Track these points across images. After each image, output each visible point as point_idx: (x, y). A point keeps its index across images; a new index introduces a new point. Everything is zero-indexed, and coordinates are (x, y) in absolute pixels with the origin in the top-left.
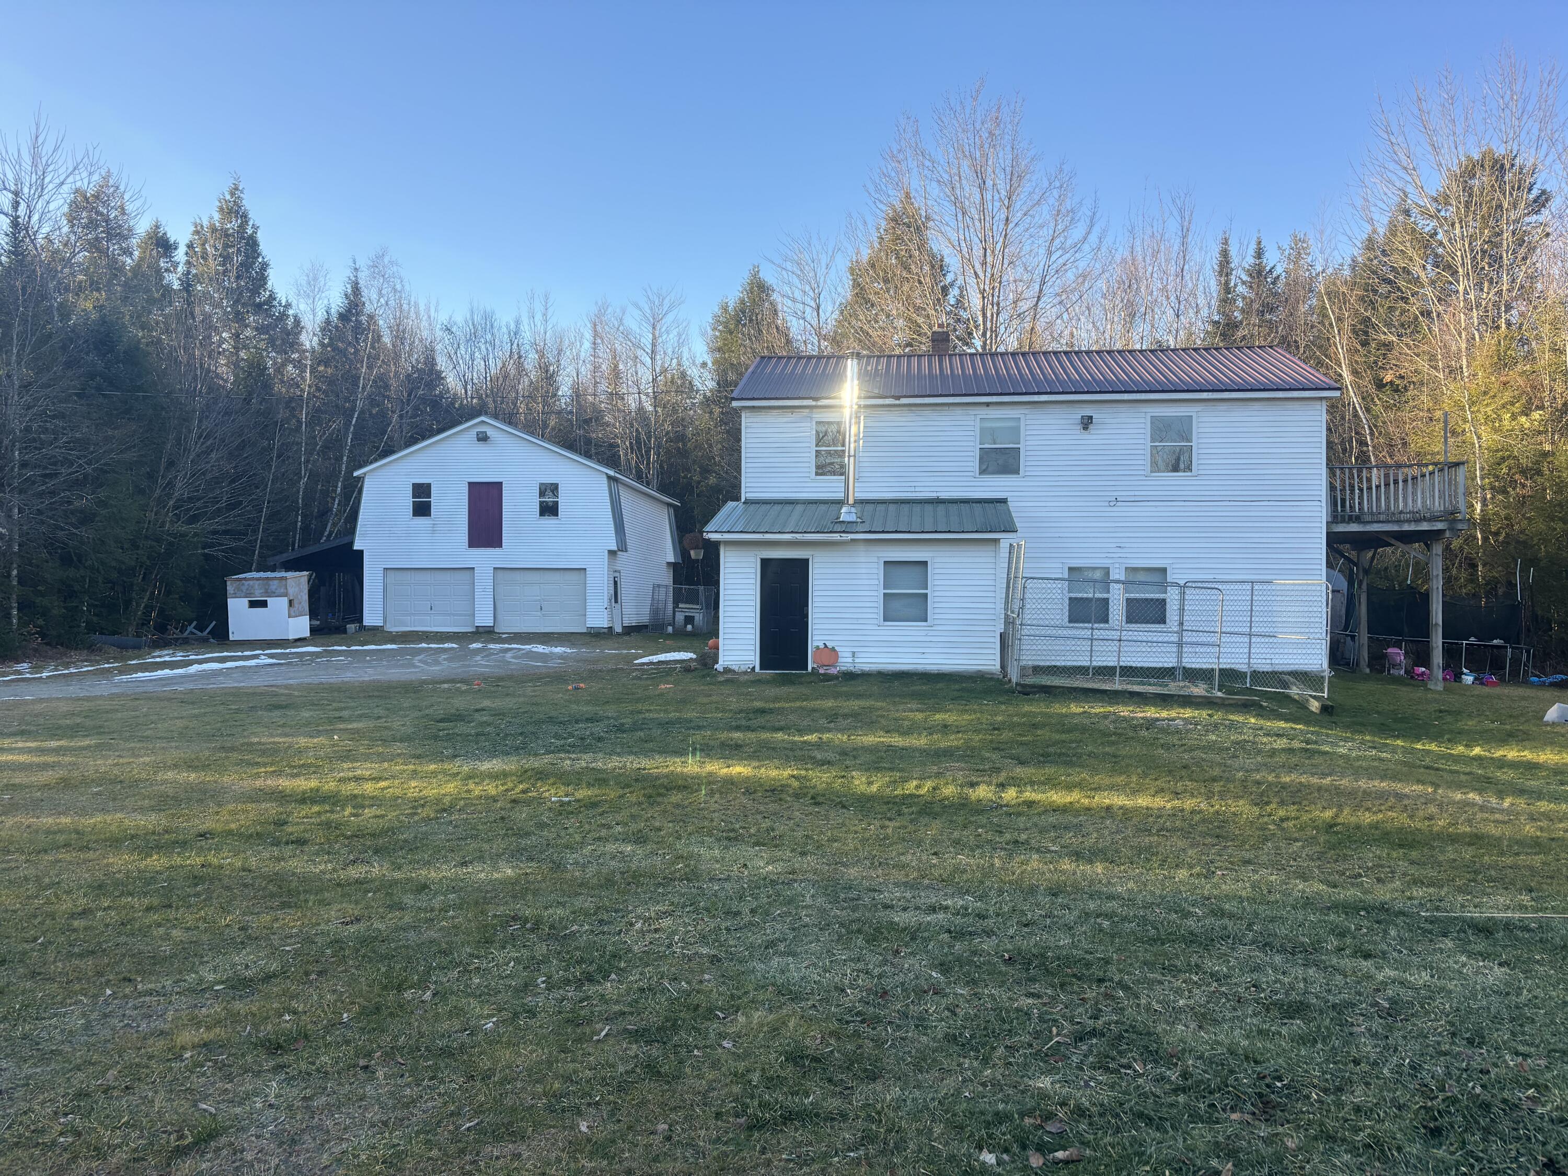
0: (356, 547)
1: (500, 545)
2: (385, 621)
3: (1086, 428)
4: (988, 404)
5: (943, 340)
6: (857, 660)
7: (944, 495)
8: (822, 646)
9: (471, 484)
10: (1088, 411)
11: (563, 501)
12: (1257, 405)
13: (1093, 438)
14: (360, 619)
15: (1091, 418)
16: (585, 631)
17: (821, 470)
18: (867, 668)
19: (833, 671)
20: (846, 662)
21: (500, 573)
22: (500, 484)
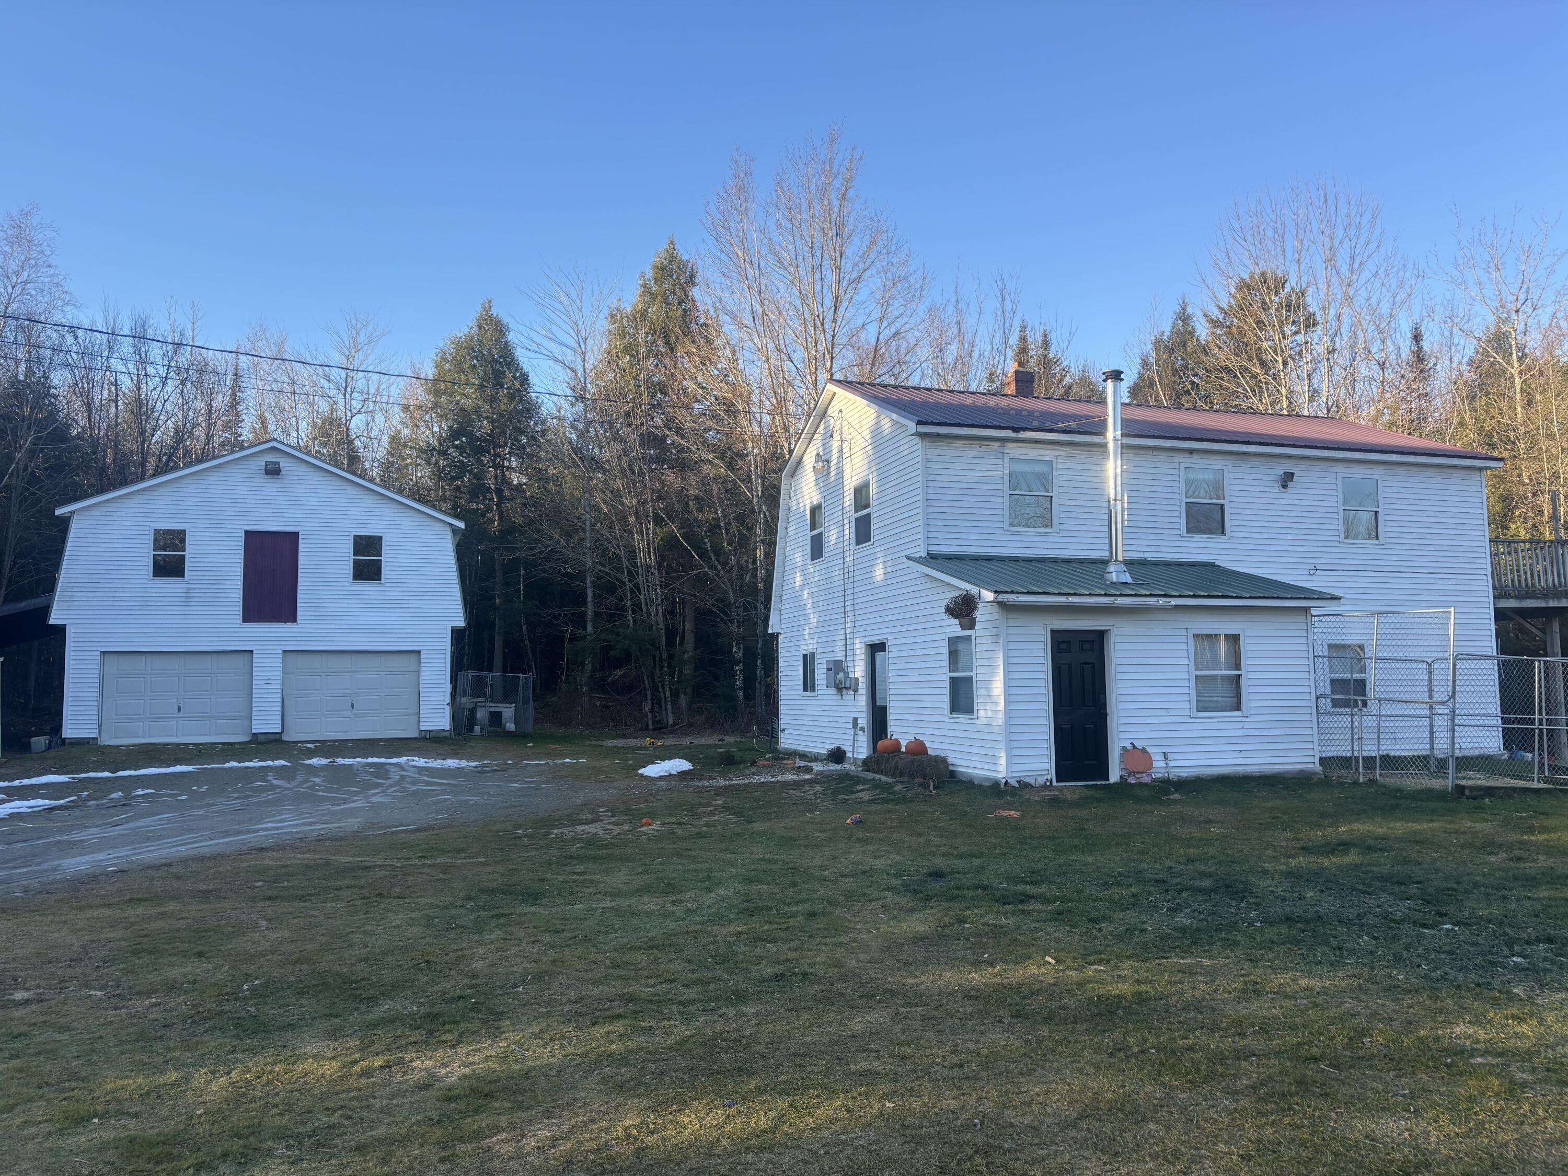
0: (55, 619)
1: (293, 619)
2: (100, 731)
3: (1285, 486)
4: (1191, 451)
5: (1027, 381)
6: (1171, 764)
7: (1151, 556)
8: (1129, 747)
9: (247, 533)
10: (1287, 467)
11: (387, 558)
12: (1429, 472)
13: (1292, 496)
14: (57, 728)
15: (1293, 474)
16: (415, 734)
17: (1019, 519)
18: (1184, 773)
19: (1146, 779)
20: (1159, 768)
21: (291, 657)
22: (296, 535)
